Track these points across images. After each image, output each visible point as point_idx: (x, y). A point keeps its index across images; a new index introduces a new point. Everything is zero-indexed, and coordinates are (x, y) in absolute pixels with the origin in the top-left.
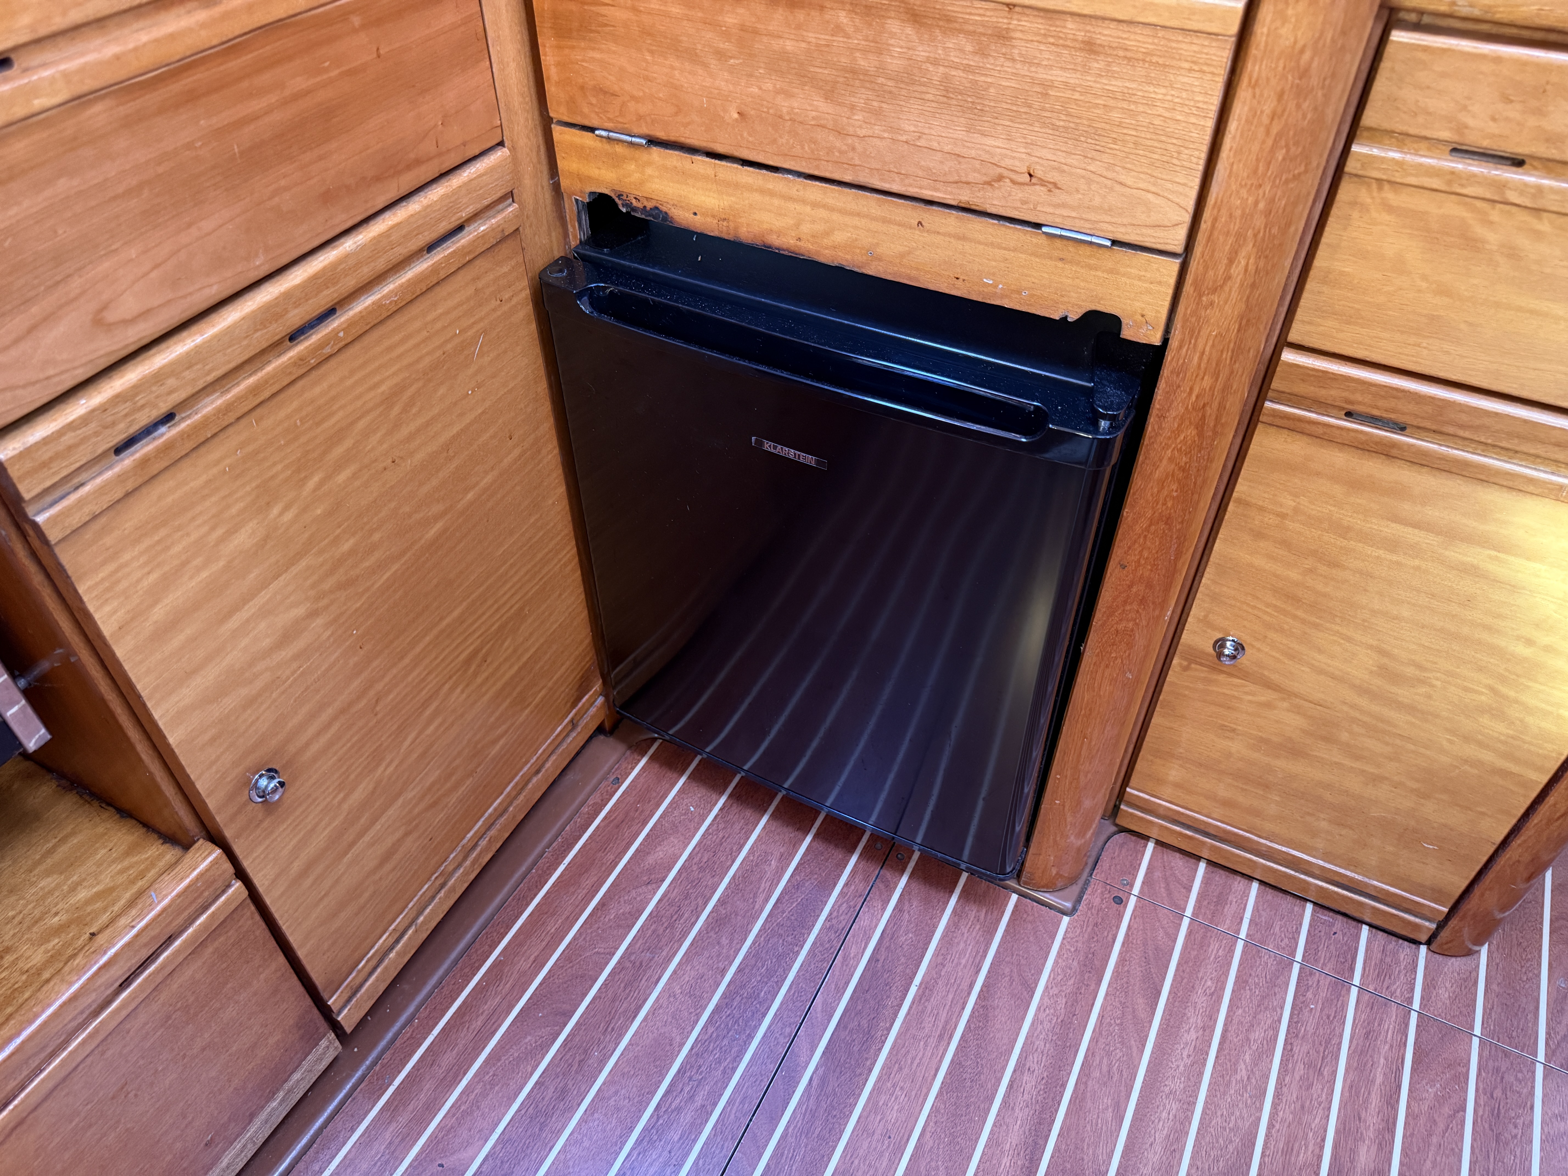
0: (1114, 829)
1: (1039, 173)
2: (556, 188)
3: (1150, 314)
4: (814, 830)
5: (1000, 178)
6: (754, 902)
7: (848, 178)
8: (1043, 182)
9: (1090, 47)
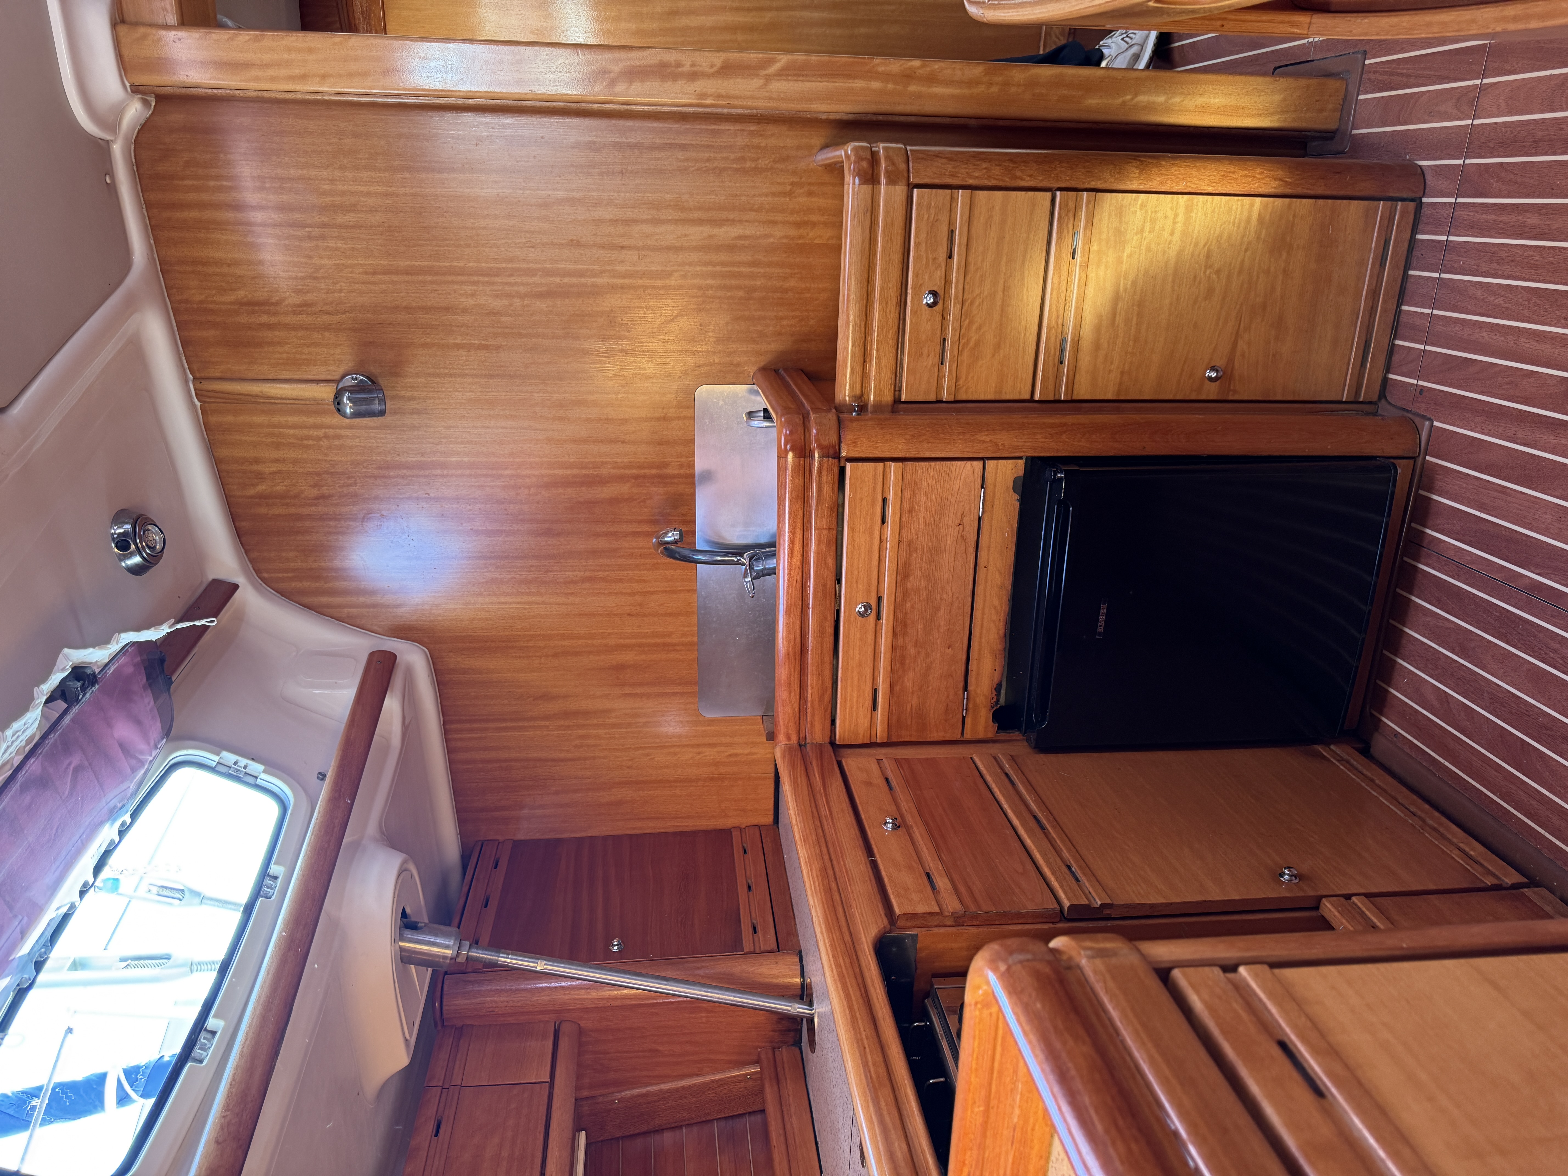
0: (1383, 401)
1: (958, 522)
2: (994, 741)
3: (1011, 466)
4: (1408, 595)
5: (962, 536)
6: (1450, 628)
7: (970, 600)
8: (962, 520)
9: (911, 511)
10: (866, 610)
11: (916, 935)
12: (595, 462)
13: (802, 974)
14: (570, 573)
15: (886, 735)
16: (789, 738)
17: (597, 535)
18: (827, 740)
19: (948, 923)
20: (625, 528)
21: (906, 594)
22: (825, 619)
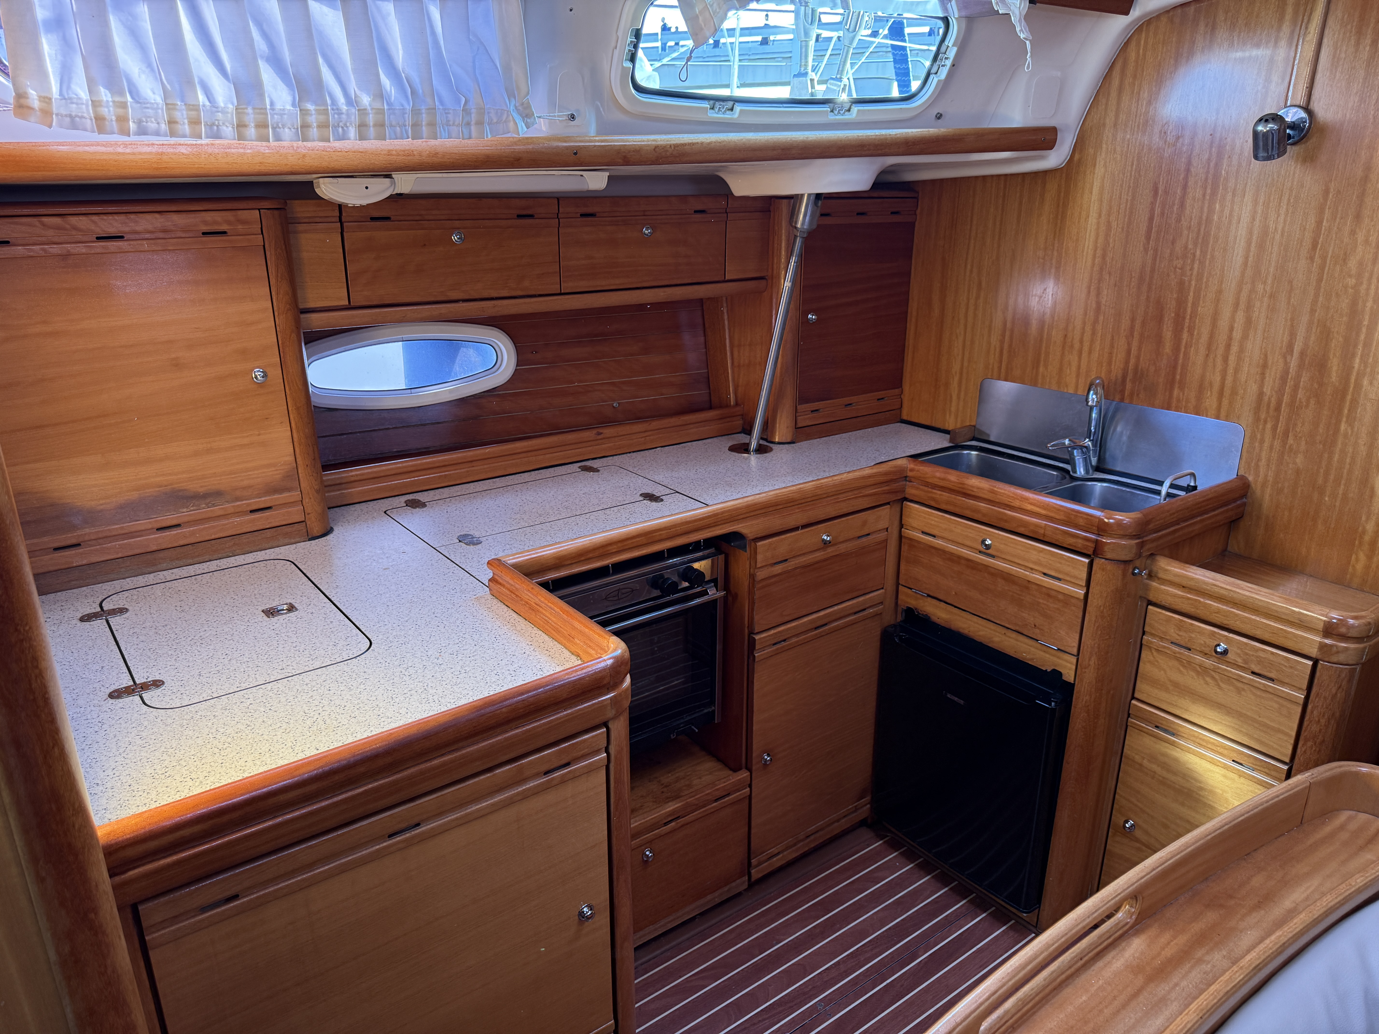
1: (1037, 625)
2: (896, 604)
3: (1070, 673)
4: (949, 888)
5: (1027, 625)
6: (917, 901)
8: (1038, 628)
10: (986, 545)
11: (746, 551)
12: (1194, 328)
13: (779, 443)
14: (1106, 293)
15: (906, 535)
16: (912, 470)
17: (1133, 320)
18: (907, 496)
19: (751, 570)
20: (1135, 344)
21: (992, 574)
22: (984, 515)
